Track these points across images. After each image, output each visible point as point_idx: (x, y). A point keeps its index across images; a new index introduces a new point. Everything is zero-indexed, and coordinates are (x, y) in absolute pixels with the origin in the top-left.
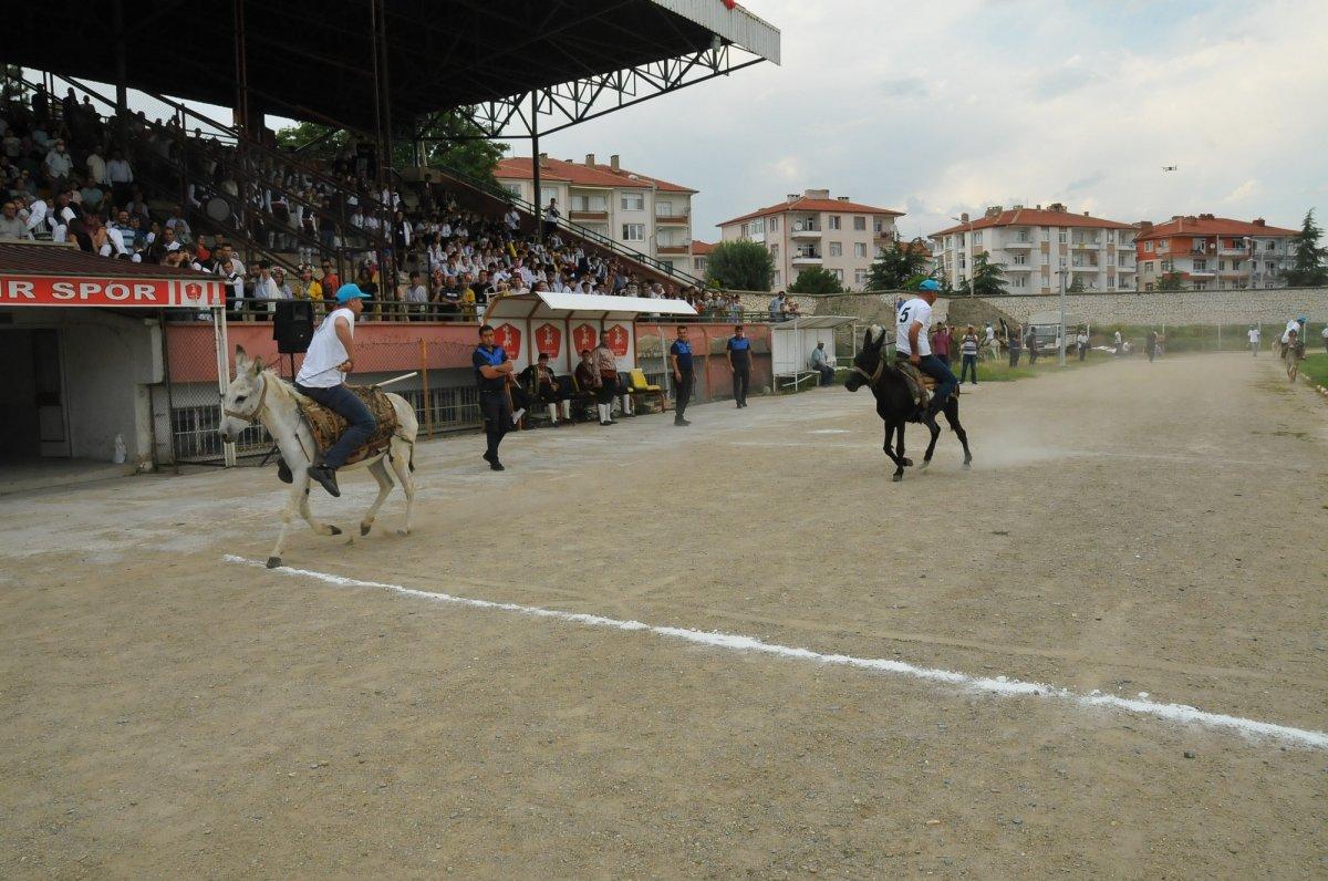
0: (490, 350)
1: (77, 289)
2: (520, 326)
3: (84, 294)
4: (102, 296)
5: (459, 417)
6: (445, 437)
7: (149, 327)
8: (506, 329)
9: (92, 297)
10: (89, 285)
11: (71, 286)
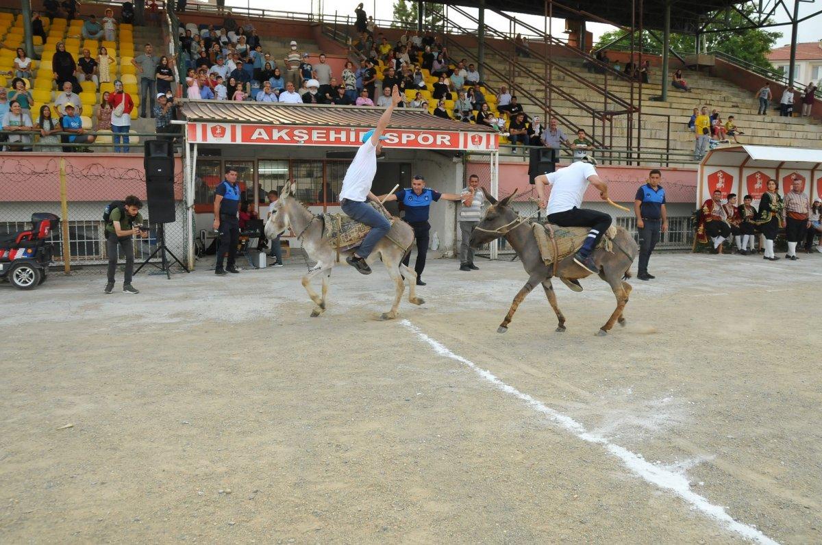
0: (656, 189)
1: (400, 138)
2: (734, 173)
3: (404, 141)
4: (415, 142)
5: (685, 240)
6: (673, 253)
7: (455, 163)
8: (720, 175)
9: (409, 142)
10: (408, 134)
11: (397, 135)
